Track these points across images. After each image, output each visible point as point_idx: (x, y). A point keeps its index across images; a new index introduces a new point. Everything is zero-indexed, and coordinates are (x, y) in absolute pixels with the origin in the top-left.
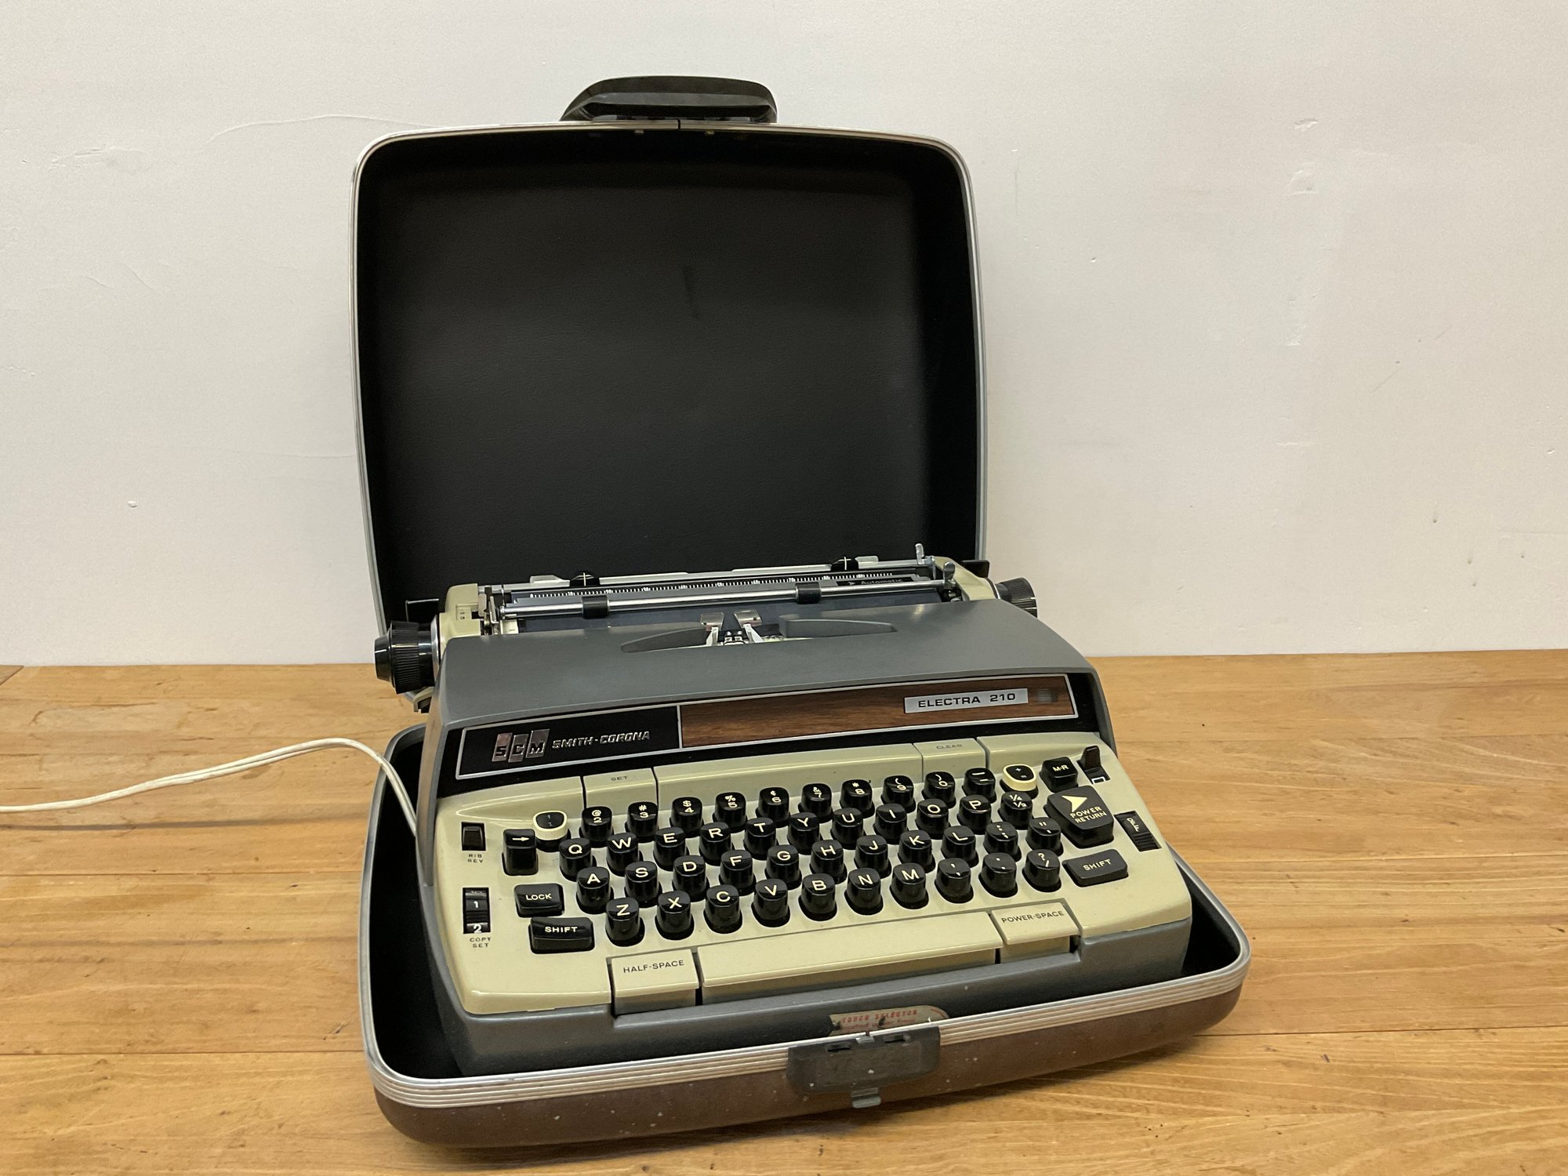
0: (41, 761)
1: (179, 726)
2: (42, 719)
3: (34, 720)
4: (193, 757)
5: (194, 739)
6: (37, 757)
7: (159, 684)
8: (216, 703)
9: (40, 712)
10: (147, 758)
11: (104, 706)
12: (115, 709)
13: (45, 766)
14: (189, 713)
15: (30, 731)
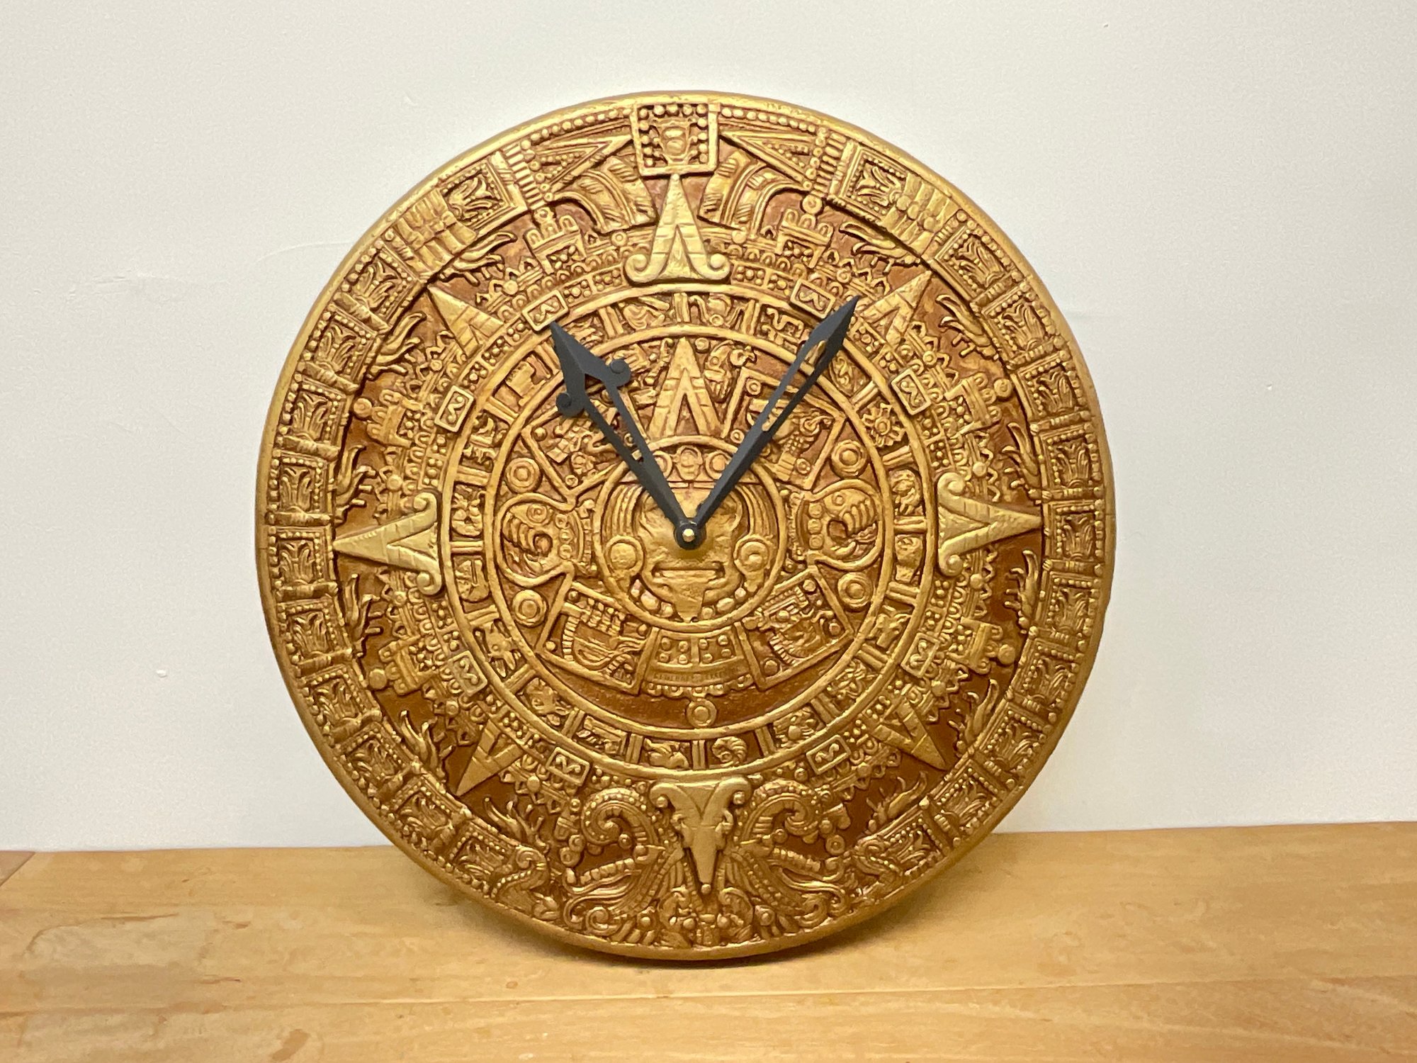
0: (22, 1028)
1: (203, 954)
2: (41, 946)
3: (30, 948)
4: (214, 1017)
5: (217, 982)
6: (20, 1019)
7: (185, 881)
8: (248, 915)
9: (40, 933)
10: (155, 1019)
11: (117, 919)
12: (129, 926)
13: (28, 1037)
14: (216, 931)
15: (21, 967)
